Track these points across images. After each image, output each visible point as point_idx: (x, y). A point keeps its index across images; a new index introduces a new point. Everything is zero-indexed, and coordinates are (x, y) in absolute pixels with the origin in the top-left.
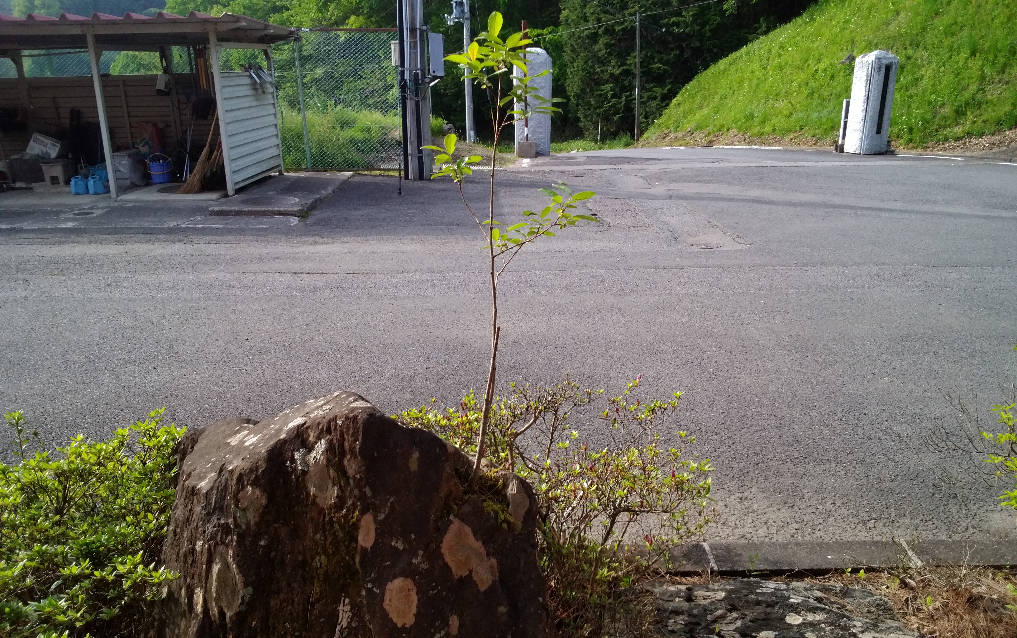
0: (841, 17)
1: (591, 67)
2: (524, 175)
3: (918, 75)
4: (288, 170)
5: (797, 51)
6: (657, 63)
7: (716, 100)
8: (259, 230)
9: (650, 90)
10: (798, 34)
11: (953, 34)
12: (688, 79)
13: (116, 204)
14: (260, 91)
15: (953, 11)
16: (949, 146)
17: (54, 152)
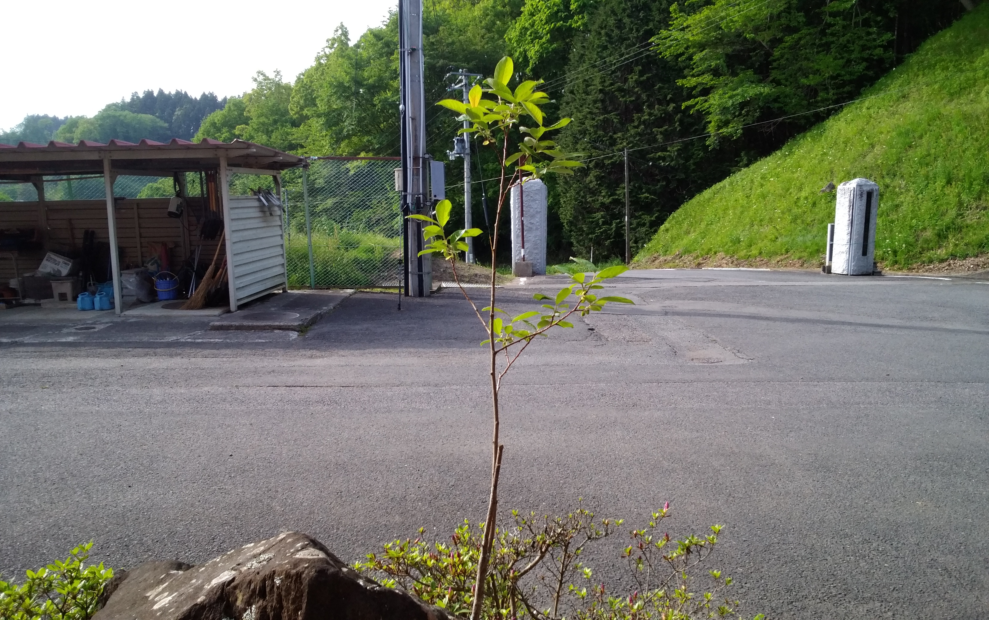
0: (818, 150)
1: (583, 197)
2: (520, 292)
3: (897, 202)
4: (292, 288)
5: (778, 181)
6: (644, 193)
7: (703, 226)
8: (258, 344)
9: (640, 217)
10: (779, 166)
11: (927, 165)
12: (675, 208)
13: (119, 320)
14: (268, 213)
15: (925, 144)
16: (934, 267)
17: (65, 271)
